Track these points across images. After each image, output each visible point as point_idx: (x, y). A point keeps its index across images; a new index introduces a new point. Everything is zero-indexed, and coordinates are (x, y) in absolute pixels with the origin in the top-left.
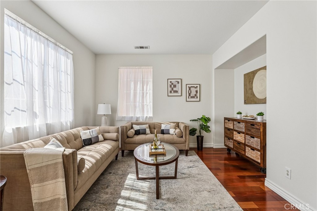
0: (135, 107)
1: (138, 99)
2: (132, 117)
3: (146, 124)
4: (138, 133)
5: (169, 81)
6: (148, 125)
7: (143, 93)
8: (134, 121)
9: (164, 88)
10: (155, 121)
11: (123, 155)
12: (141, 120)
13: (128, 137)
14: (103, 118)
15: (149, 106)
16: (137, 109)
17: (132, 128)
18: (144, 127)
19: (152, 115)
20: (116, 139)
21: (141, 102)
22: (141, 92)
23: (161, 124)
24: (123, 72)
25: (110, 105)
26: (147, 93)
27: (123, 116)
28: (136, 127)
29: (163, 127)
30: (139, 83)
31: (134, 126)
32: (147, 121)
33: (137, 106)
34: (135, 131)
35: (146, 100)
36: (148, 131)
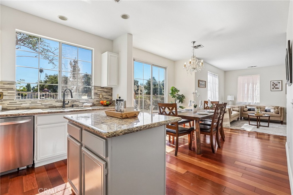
0: (248, 97)
1: (250, 93)
2: (246, 102)
3: (255, 106)
4: (249, 110)
5: (272, 82)
6: (256, 107)
7: (253, 90)
8: (247, 104)
9: (268, 86)
10: (261, 105)
11: (241, 120)
12: (252, 104)
13: (244, 111)
14: (230, 102)
15: (257, 97)
16: (249, 98)
17: (246, 107)
18: (253, 107)
19: (259, 102)
20: (238, 111)
21: (251, 94)
22: (252, 89)
23: (265, 107)
24: (240, 79)
25: (233, 96)
26: (256, 89)
27: (241, 102)
28: (248, 107)
29: (266, 108)
30: (250, 84)
31: (247, 107)
32: (256, 105)
33: (249, 96)
34: (248, 109)
35: (255, 93)
36: (256, 109)
